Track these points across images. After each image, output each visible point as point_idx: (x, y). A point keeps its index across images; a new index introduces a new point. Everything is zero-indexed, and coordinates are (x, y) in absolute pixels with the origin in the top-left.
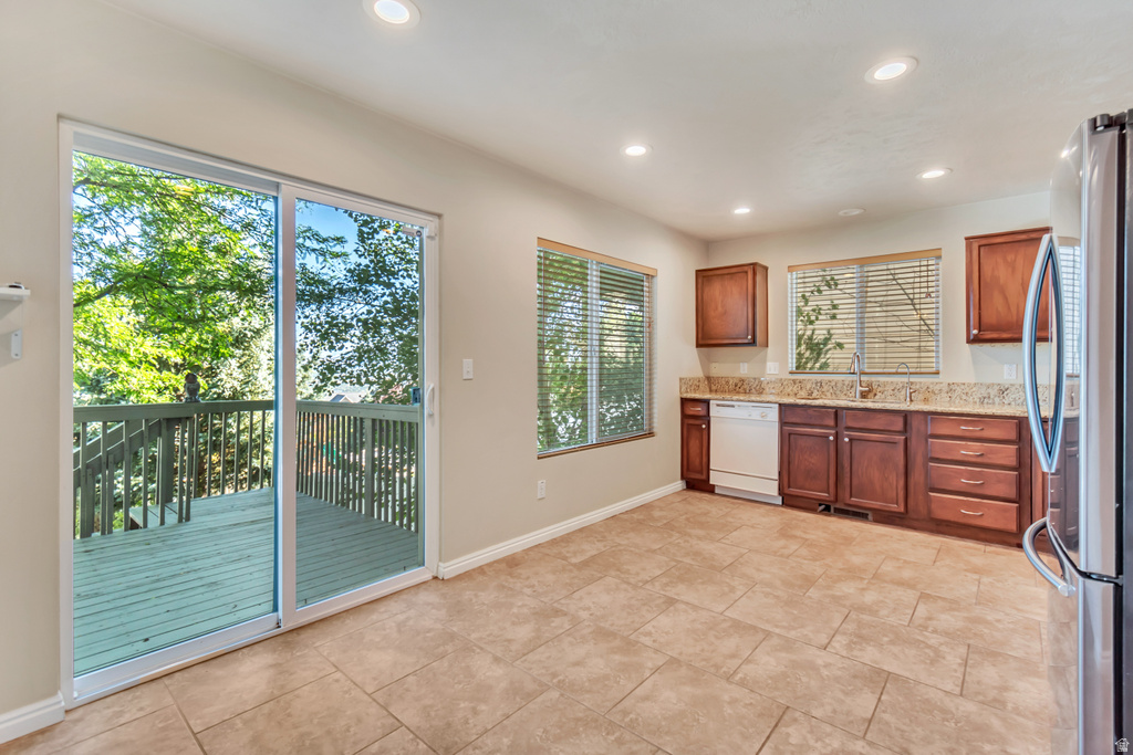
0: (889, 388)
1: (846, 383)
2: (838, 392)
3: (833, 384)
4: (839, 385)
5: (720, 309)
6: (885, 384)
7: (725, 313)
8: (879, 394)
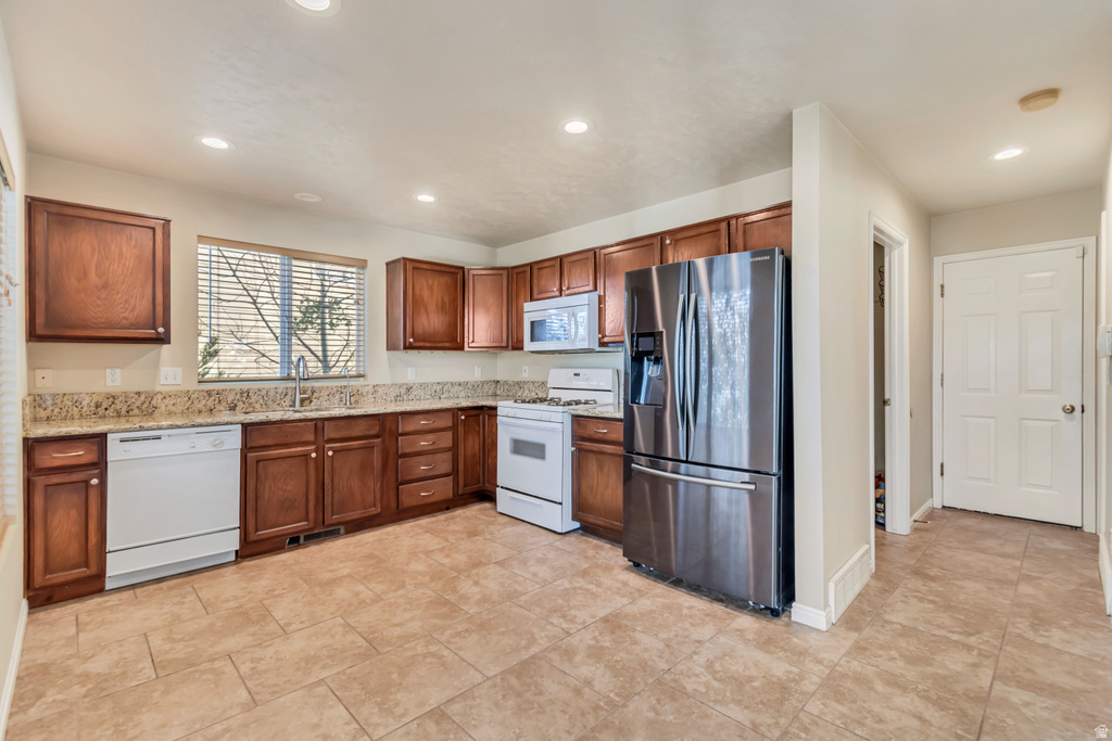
0: (326, 393)
1: (280, 391)
2: (269, 402)
3: (264, 393)
4: (272, 393)
5: (93, 277)
6: (320, 389)
7: (105, 286)
8: (314, 400)
